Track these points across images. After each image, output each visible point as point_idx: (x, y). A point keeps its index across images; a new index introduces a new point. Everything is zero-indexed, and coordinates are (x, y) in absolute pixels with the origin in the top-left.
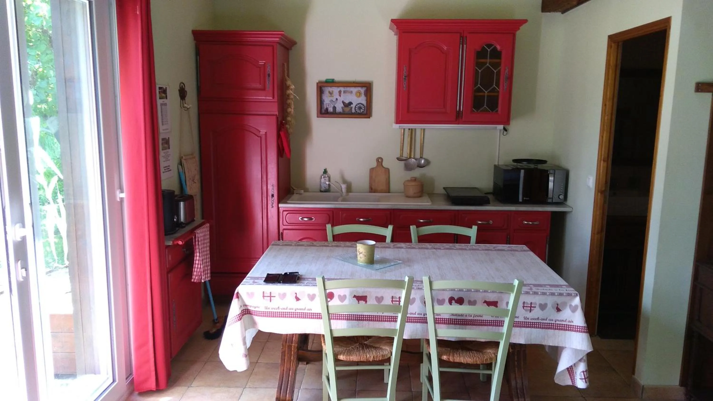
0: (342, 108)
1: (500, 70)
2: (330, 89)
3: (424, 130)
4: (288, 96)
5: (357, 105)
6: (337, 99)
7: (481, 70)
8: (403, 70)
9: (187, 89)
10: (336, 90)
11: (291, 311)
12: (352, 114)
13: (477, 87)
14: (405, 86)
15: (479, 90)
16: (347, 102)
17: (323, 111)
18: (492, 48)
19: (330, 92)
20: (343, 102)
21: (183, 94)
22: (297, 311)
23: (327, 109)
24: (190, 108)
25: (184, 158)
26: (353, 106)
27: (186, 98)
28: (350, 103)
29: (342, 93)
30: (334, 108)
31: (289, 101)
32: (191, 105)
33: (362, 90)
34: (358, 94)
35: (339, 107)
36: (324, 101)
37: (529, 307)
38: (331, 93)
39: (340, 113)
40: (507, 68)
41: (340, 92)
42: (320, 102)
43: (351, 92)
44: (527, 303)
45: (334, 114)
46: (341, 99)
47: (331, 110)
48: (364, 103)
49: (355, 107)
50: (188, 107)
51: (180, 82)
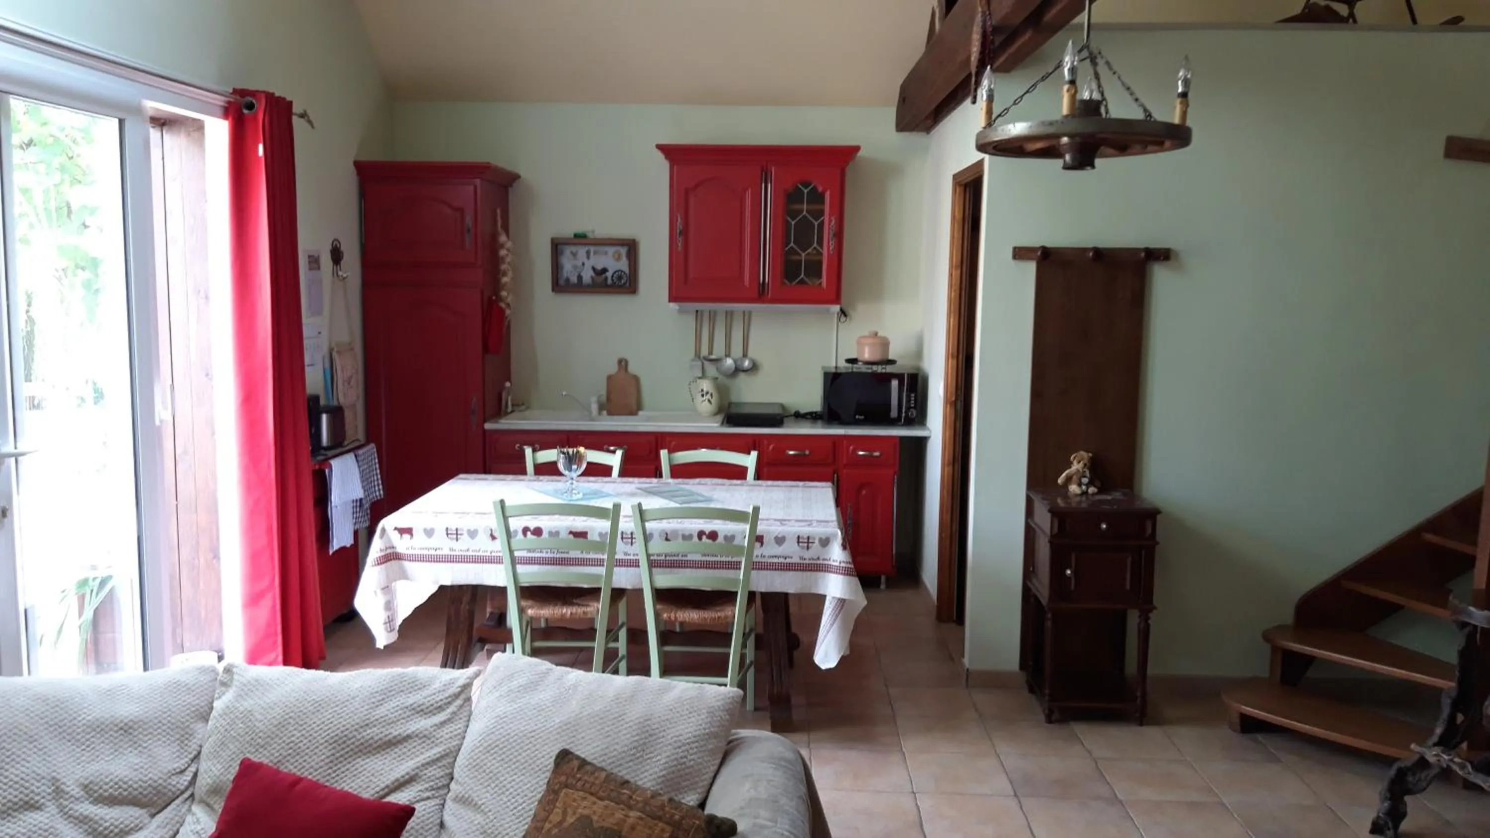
0: (592, 277)
1: (823, 222)
2: (573, 249)
3: (750, 313)
4: (503, 259)
5: (615, 272)
6: (583, 264)
7: (795, 221)
8: (677, 220)
9: (343, 248)
10: (582, 251)
11: (485, 554)
12: (607, 286)
13: (789, 247)
14: (680, 245)
15: (792, 251)
16: (599, 267)
17: (562, 282)
18: (810, 187)
19: (572, 253)
20: (594, 269)
21: (337, 256)
22: (493, 554)
23: (568, 280)
24: (347, 277)
25: (335, 349)
26: (609, 274)
27: (342, 262)
28: (605, 270)
29: (592, 254)
30: (580, 277)
31: (503, 267)
32: (348, 274)
33: (623, 251)
34: (616, 256)
35: (587, 276)
36: (562, 268)
37: (805, 543)
38: (574, 255)
39: (588, 286)
40: (833, 218)
41: (588, 253)
42: (556, 267)
43: (606, 253)
44: (803, 538)
45: (578, 287)
46: (589, 264)
47: (574, 279)
48: (626, 269)
49: (613, 276)
50: (345, 275)
51: (332, 239)
